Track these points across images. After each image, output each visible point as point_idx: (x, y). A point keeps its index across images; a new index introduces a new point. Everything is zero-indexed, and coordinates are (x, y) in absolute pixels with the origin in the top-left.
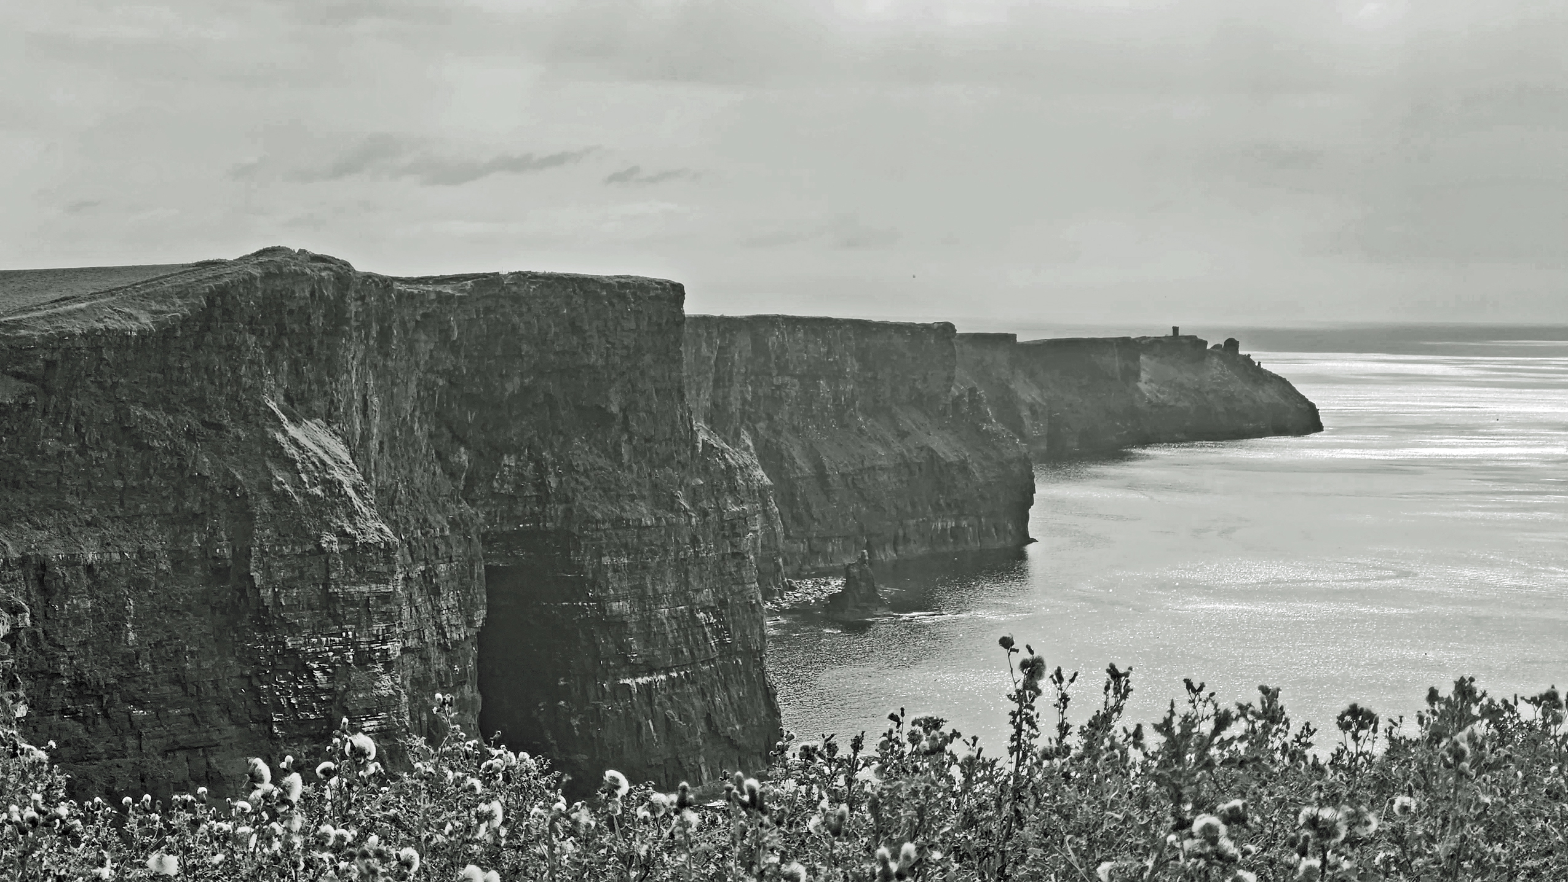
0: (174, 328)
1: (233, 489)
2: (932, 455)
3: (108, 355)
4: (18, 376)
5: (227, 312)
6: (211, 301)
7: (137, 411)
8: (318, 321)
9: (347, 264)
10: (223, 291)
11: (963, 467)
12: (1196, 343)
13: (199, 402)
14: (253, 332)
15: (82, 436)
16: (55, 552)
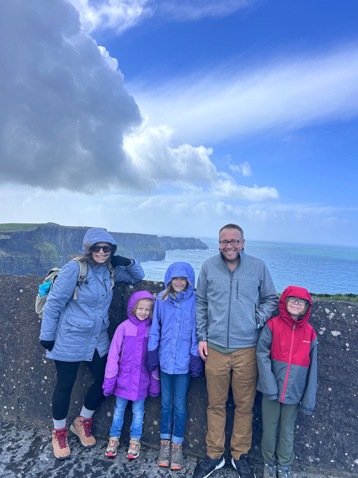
0: (33, 231)
1: (39, 250)
2: (153, 250)
3: (23, 234)
4: (11, 236)
5: (40, 230)
6: (38, 228)
7: (27, 240)
8: (53, 231)
9: (58, 225)
10: (40, 227)
11: (157, 252)
12: (195, 239)
13: (35, 240)
14: (43, 232)
15: (19, 243)
16: (14, 257)
